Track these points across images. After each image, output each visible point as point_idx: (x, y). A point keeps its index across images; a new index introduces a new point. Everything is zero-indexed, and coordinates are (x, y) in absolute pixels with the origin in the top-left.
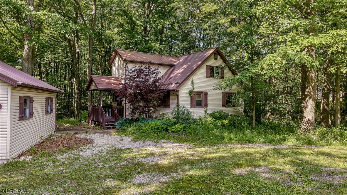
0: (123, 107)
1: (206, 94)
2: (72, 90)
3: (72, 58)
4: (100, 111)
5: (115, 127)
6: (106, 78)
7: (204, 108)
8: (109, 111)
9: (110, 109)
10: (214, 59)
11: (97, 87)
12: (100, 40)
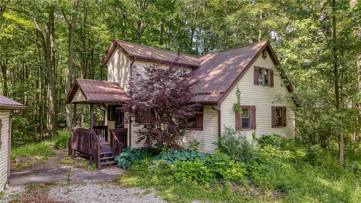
0: (127, 129)
1: (254, 109)
2: (45, 100)
3: (46, 59)
4: (91, 137)
5: (116, 164)
6: (100, 83)
7: (252, 130)
8: (101, 134)
9: (104, 131)
10: (263, 57)
11: (86, 98)
12: (82, 38)
